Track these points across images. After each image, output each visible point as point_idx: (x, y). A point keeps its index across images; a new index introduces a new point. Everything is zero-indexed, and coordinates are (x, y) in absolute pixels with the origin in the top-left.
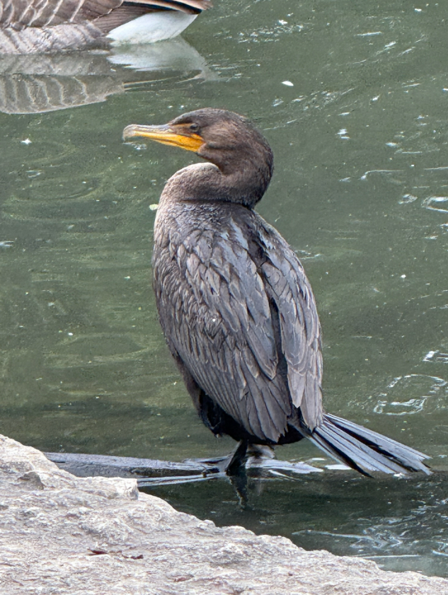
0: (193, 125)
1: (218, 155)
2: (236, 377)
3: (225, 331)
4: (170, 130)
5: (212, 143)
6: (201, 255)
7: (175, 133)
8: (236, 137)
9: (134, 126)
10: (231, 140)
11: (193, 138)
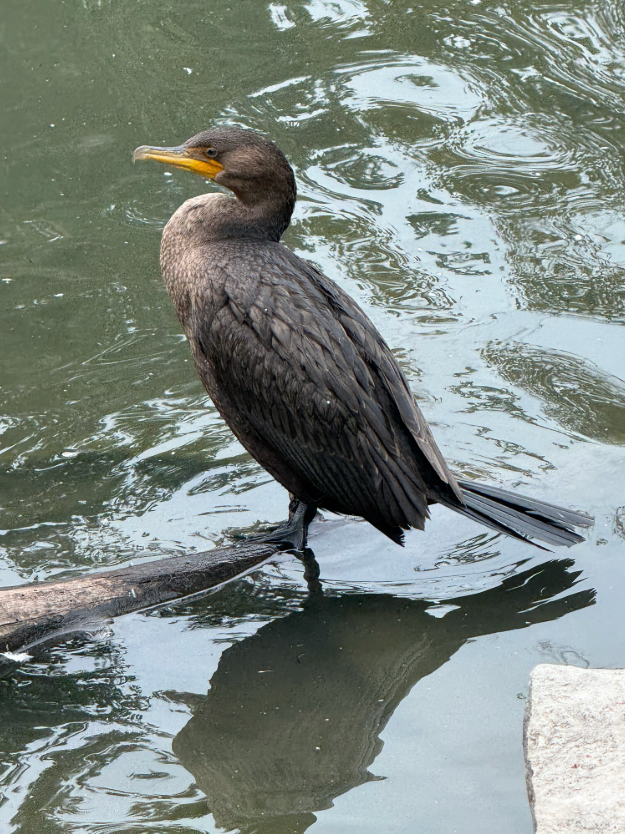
0: (212, 149)
1: (239, 184)
2: (366, 464)
3: (345, 414)
4: (186, 154)
5: (233, 170)
6: (290, 321)
7: (191, 157)
8: (260, 164)
9: (146, 148)
10: (257, 170)
11: (211, 165)
